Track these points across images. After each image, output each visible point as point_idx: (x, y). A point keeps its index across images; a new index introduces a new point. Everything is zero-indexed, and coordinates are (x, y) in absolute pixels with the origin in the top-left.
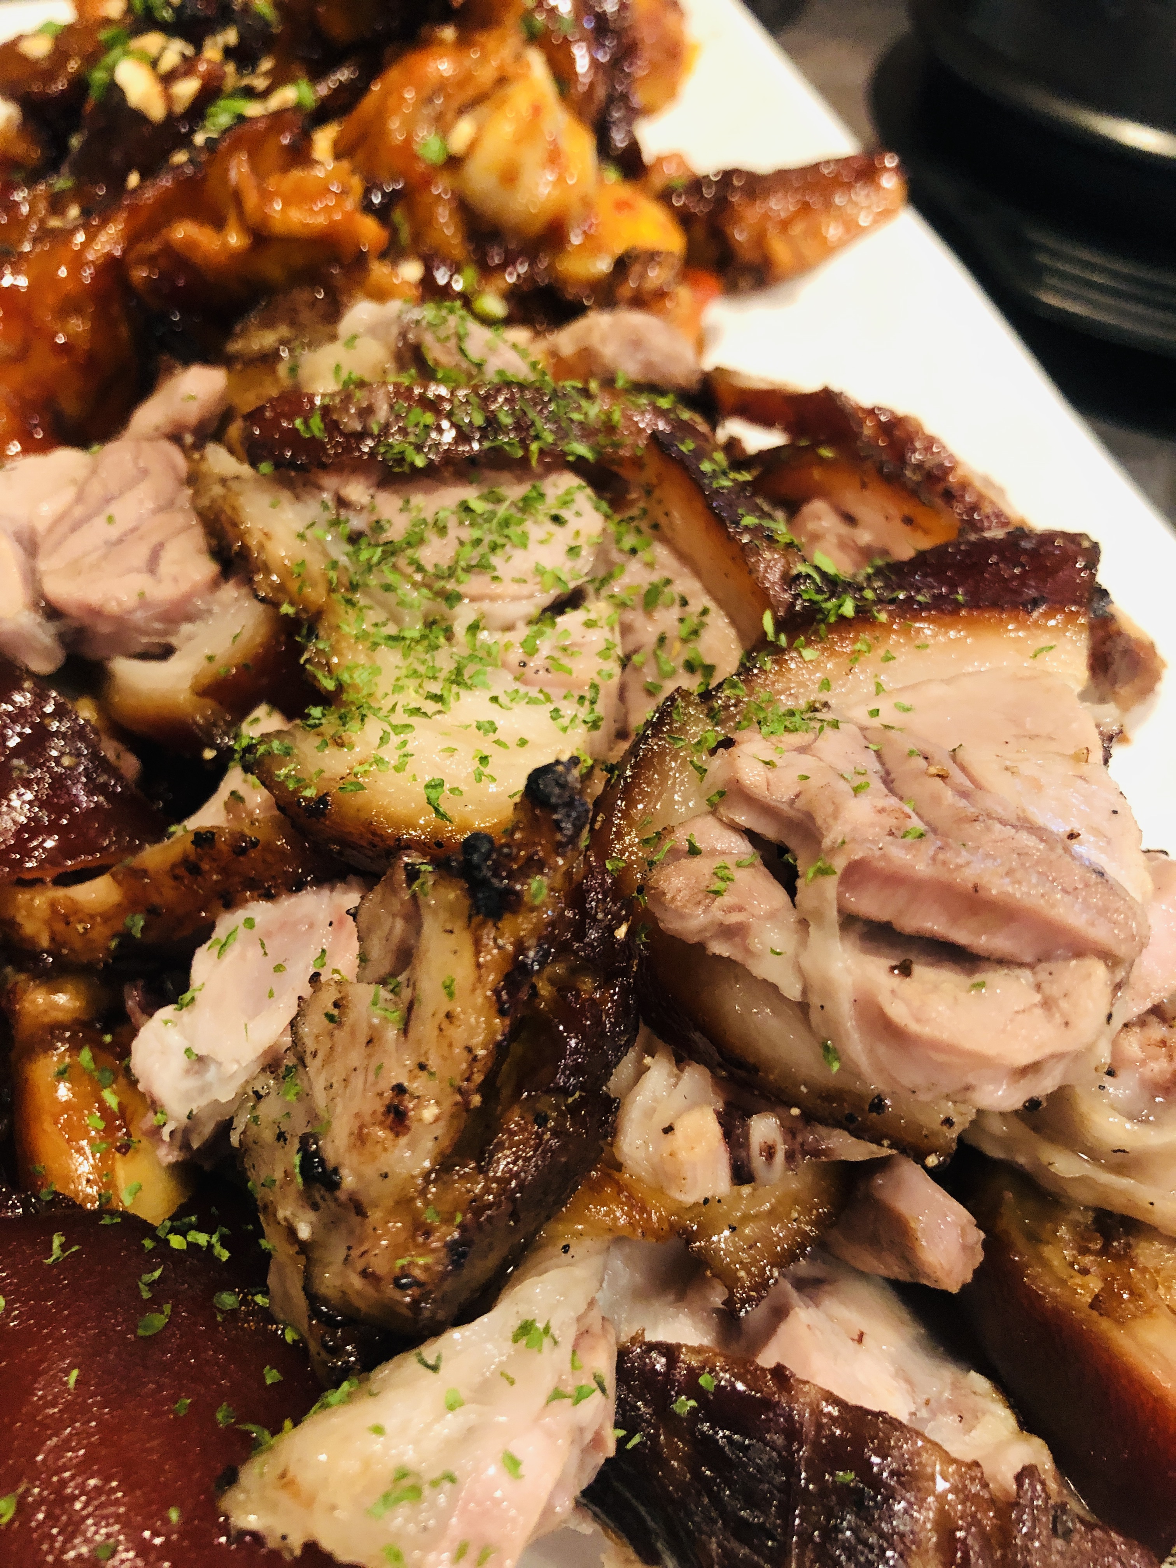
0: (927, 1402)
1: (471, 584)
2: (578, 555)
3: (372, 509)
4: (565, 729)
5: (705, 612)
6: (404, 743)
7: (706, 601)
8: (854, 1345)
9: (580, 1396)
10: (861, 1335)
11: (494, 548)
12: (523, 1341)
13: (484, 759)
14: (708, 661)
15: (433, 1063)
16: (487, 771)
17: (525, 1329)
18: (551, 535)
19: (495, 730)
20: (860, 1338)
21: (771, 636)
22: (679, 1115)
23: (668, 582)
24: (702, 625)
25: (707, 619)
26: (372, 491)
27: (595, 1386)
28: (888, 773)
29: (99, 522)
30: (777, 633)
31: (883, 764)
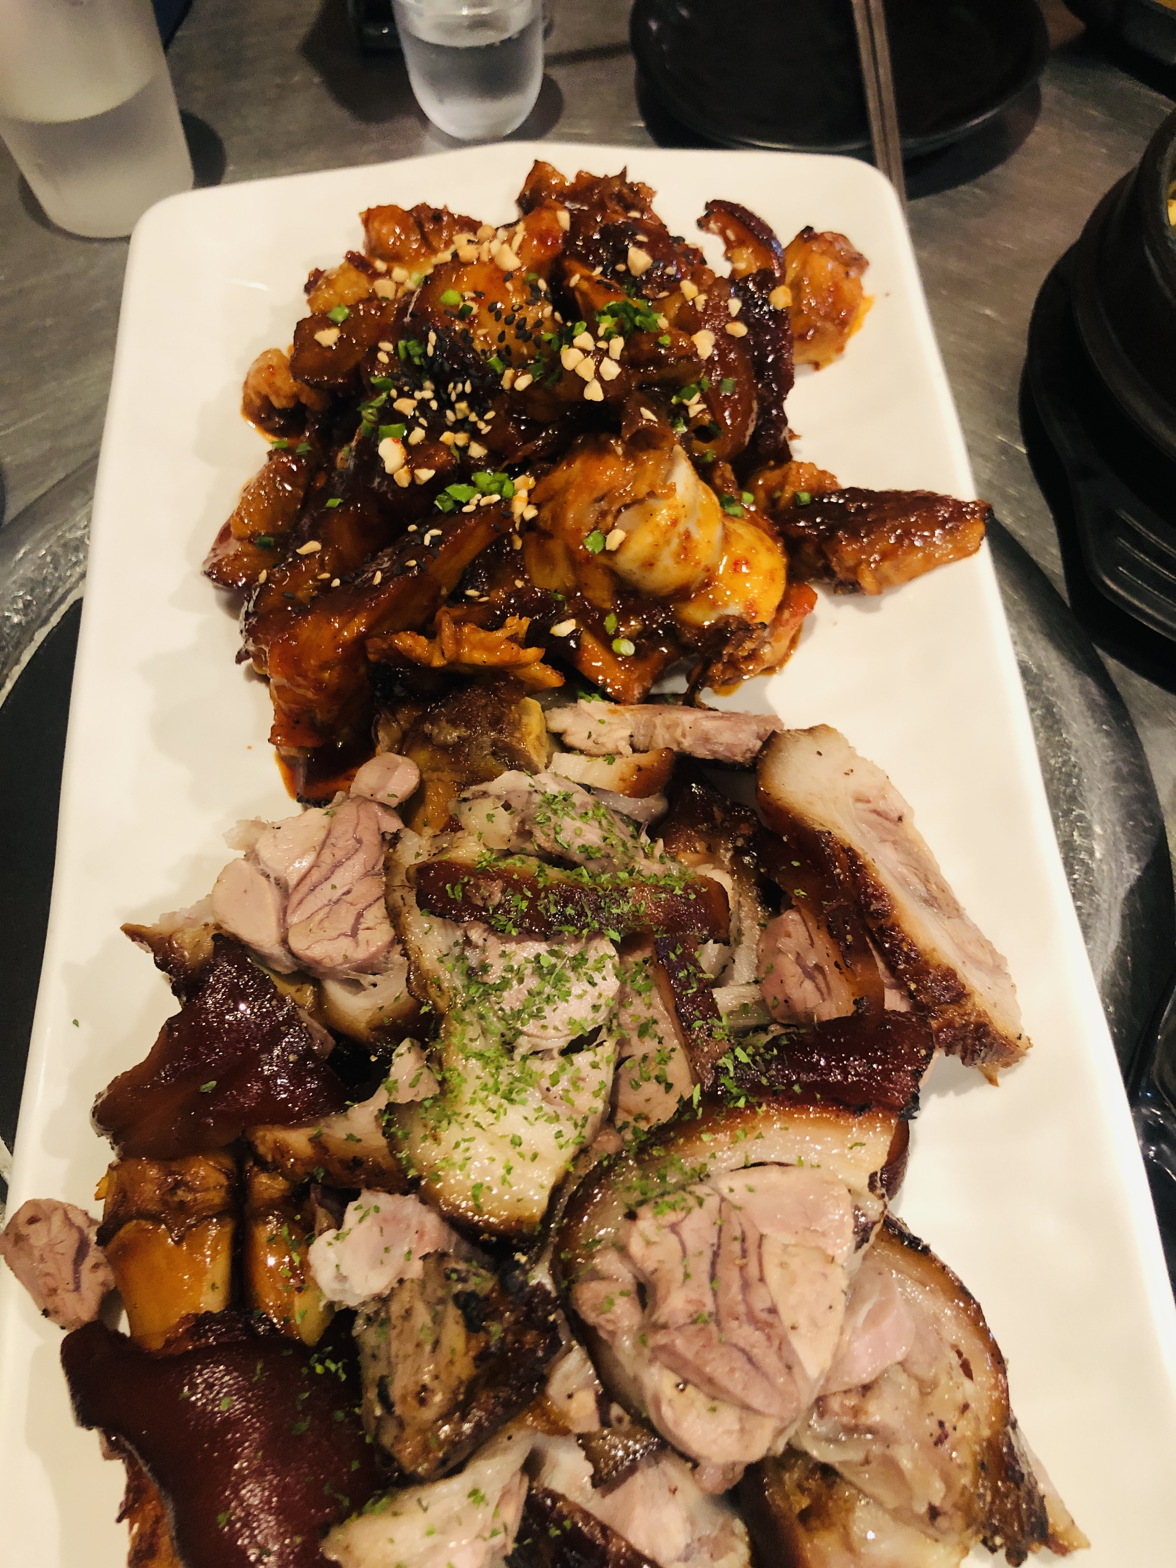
0: (699, 1539)
1: (531, 1027)
2: (598, 1011)
3: (484, 950)
4: (561, 1147)
5: (673, 1050)
6: (467, 1149)
7: (675, 1043)
8: (668, 1495)
9: (494, 1533)
10: (676, 1490)
11: (548, 999)
12: (472, 1499)
13: (509, 1170)
14: (670, 1081)
15: (443, 1376)
16: (508, 1177)
17: (474, 1493)
18: (585, 992)
19: (520, 1145)
20: (674, 1491)
21: (695, 1106)
22: (578, 1390)
23: (655, 1022)
24: (670, 1058)
25: (673, 1054)
26: (485, 935)
27: (502, 1529)
28: (719, 1247)
29: (327, 885)
30: (699, 1106)
31: (719, 1238)
